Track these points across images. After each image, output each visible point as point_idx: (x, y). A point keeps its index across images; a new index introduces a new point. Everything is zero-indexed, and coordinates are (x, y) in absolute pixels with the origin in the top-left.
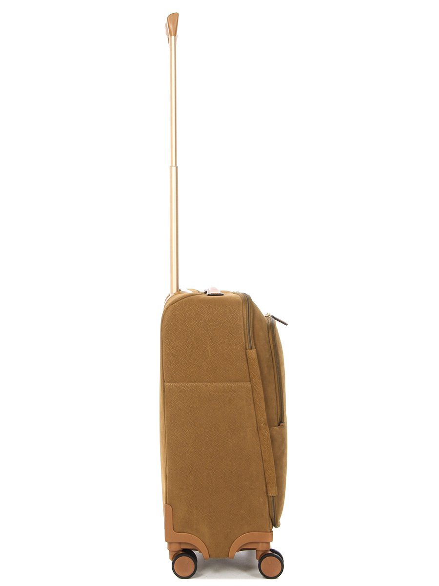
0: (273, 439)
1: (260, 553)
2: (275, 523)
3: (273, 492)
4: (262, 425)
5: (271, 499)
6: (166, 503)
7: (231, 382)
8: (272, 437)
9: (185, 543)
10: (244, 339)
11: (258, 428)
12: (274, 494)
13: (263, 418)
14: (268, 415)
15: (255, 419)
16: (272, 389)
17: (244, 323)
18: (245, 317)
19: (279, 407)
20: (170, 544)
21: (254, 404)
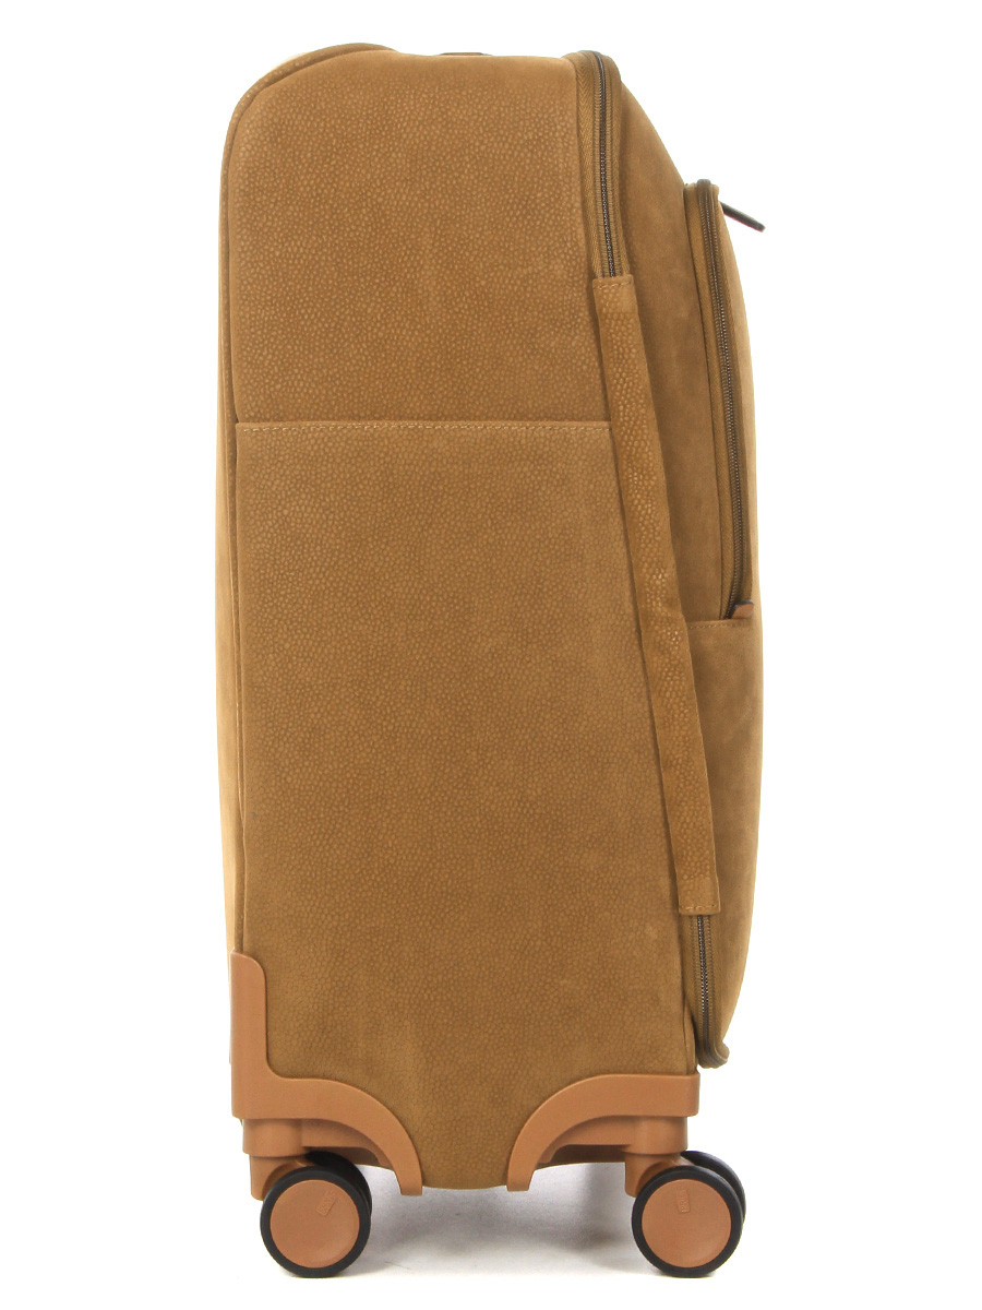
0: (702, 672)
1: (642, 1166)
2: (708, 1049)
3: (700, 898)
4: (660, 608)
5: (691, 929)
6: (240, 948)
7: (522, 417)
8: (699, 659)
9: (318, 1123)
10: (581, 231)
11: (641, 622)
12: (705, 908)
13: (663, 578)
14: (682, 564)
15: (627, 584)
16: (700, 455)
17: (581, 161)
18: (587, 139)
19: (729, 535)
20: (253, 1125)
21: (624, 519)
